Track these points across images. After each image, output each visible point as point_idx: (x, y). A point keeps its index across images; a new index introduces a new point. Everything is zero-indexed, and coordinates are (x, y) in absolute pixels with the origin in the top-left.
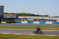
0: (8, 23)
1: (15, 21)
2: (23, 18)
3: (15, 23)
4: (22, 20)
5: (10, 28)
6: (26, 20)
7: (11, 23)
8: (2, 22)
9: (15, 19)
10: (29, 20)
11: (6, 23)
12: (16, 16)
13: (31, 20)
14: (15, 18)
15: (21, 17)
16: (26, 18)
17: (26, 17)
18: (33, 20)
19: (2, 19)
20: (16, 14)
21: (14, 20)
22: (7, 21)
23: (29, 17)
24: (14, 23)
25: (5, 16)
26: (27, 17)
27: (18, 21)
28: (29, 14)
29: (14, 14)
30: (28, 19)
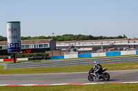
0: (34, 59)
1: (48, 55)
3: (50, 58)
4: (65, 51)
5: (39, 71)
6: (75, 50)
7: (41, 59)
9: (48, 49)
10: (82, 49)
11: (29, 59)
12: (50, 42)
13: (86, 49)
14: (49, 47)
17: (74, 44)
18: (91, 49)
19: (19, 51)
20: (49, 38)
21: (47, 52)
22: (31, 56)
23: (82, 44)
26: (77, 44)
27: (55, 53)
28: (80, 36)
29: (44, 38)
30: (79, 47)
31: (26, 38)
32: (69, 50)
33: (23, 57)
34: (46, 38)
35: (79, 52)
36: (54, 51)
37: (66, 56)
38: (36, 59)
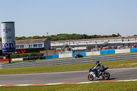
0: (29, 59)
1: (43, 55)
3: (44, 58)
6: (70, 50)
7: (35, 59)
8: (13, 60)
9: (43, 49)
11: (24, 60)
12: (45, 42)
14: (43, 46)
15: (57, 44)
17: (68, 43)
18: (85, 48)
20: (44, 37)
21: (41, 52)
22: (26, 56)
23: (76, 43)
24: (41, 58)
25: (18, 45)
26: (71, 43)
27: (50, 53)
29: (39, 38)
31: (20, 39)
32: (63, 49)
33: (18, 57)
35: (74, 51)
36: (48, 51)
37: (61, 56)
38: (31, 59)
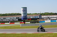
0: (32, 23)
1: (38, 21)
2: (46, 18)
3: (39, 22)
4: (45, 19)
5: (35, 27)
6: (49, 19)
8: (26, 23)
10: (52, 19)
11: (30, 23)
12: (39, 16)
13: (54, 19)
14: (38, 17)
15: (44, 17)
16: (49, 18)
17: (49, 16)
18: (56, 18)
21: (38, 20)
22: (31, 21)
23: (52, 16)
24: (38, 22)
27: (41, 20)
28: (51, 13)
30: (51, 18)
31: (29, 14)
32: (47, 19)
33: (28, 22)
34: (38, 14)
35: (51, 20)
36: (41, 19)
37: (46, 21)
